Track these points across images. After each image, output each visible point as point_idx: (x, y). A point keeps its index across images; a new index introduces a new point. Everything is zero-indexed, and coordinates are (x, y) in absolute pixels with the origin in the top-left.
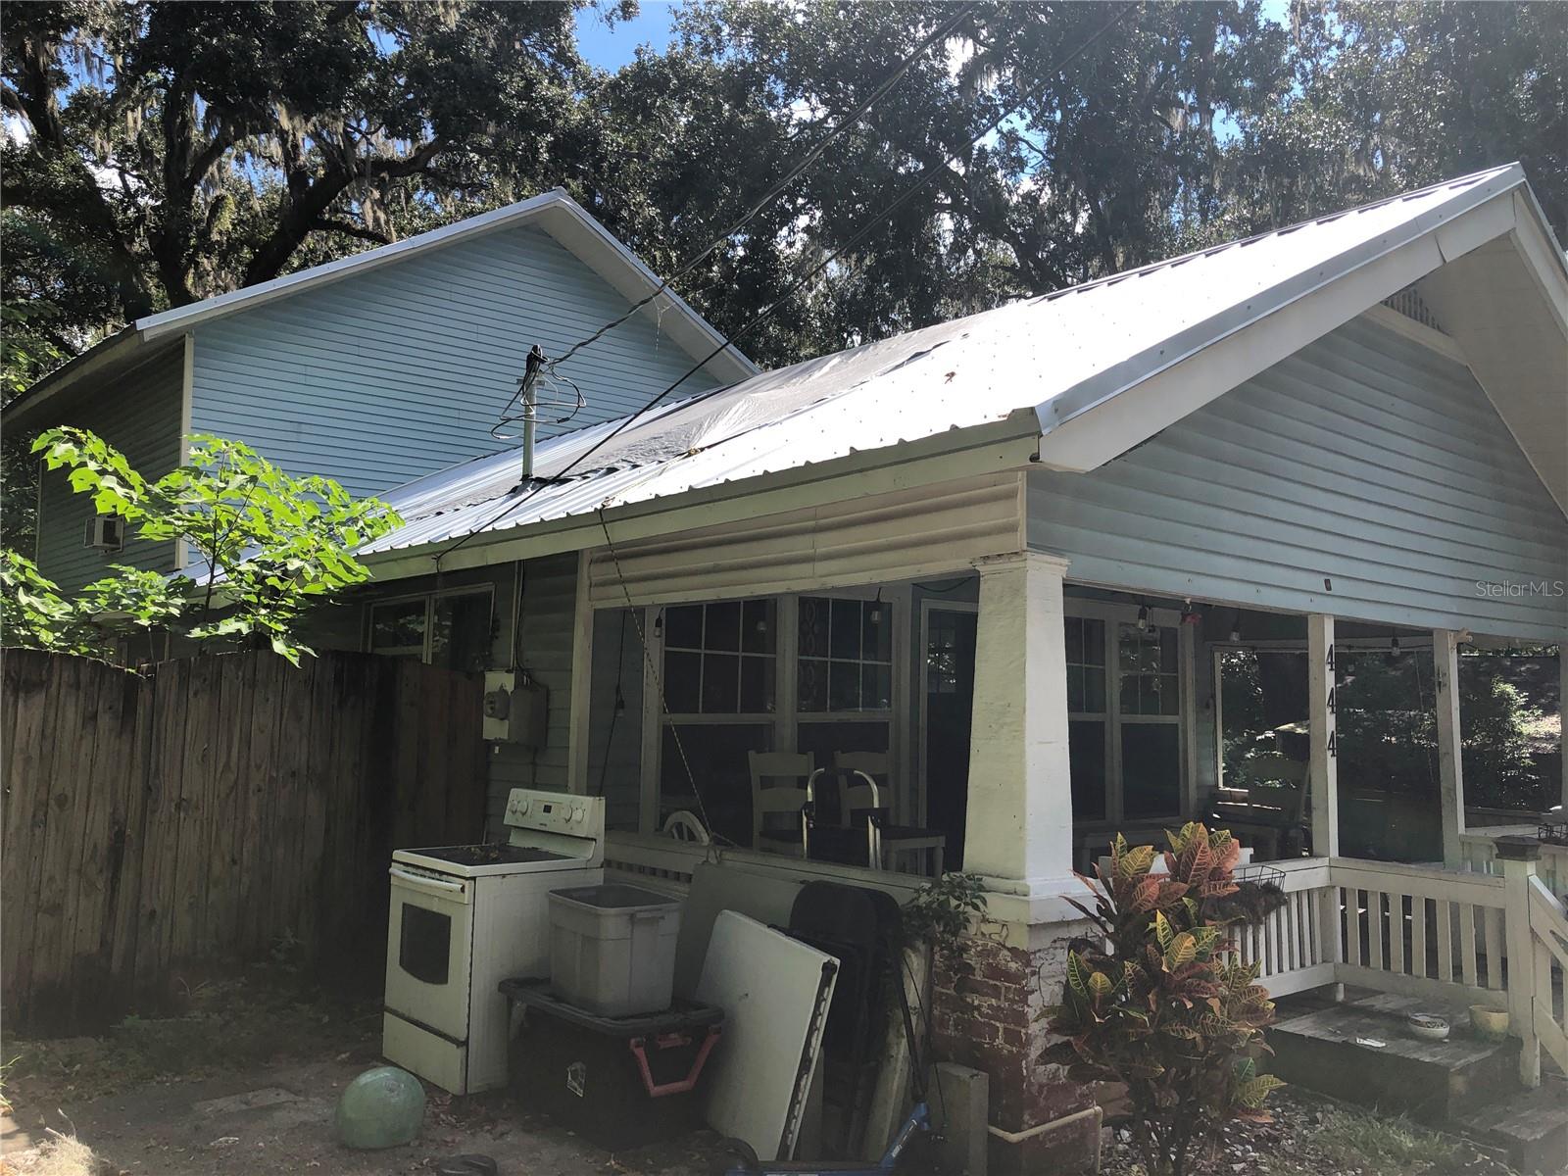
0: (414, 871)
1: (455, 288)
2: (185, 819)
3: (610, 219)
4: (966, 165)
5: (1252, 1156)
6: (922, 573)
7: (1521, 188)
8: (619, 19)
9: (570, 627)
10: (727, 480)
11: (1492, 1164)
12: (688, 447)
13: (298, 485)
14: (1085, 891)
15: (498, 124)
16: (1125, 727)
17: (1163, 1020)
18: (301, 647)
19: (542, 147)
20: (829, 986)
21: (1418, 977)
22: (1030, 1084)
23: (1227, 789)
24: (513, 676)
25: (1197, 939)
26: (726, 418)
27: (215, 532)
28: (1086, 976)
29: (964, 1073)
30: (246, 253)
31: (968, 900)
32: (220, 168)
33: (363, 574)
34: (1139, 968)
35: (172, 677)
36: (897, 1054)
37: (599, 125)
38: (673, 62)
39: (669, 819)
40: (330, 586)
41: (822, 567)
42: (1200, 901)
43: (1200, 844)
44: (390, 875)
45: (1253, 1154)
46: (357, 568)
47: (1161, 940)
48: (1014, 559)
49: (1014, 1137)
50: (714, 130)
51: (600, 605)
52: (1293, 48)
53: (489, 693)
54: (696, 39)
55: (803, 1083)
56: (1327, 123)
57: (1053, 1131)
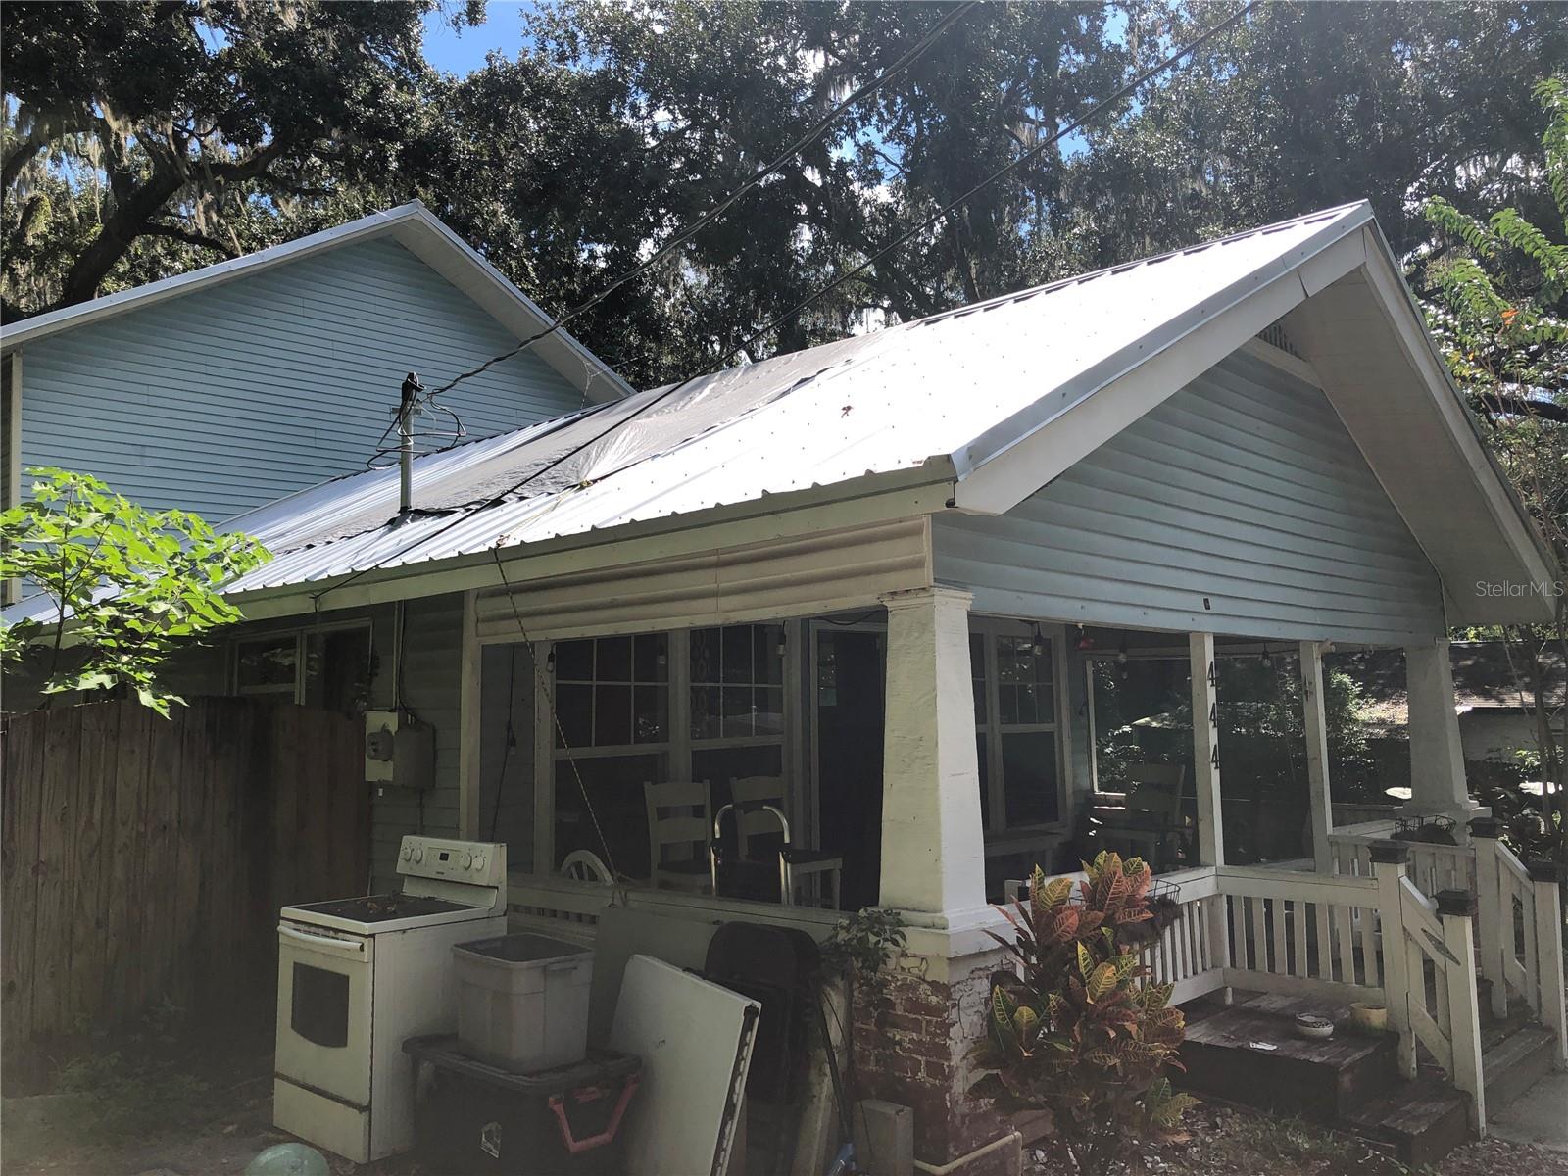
0: (306, 928)
1: (307, 303)
2: (43, 885)
3: (463, 228)
4: (823, 177)
5: (1162, 1168)
6: (830, 608)
7: (1371, 224)
8: (464, 24)
9: (457, 665)
10: (633, 521)
11: (1383, 1159)
12: (578, 478)
13: (157, 520)
14: (1003, 921)
15: (344, 131)
16: (1005, 737)
17: (1085, 1048)
18: (171, 697)
19: (391, 155)
20: (751, 1030)
21: (1302, 978)
22: (954, 1116)
23: (1102, 793)
24: (396, 715)
25: (1117, 967)
26: (615, 447)
27: (63, 571)
28: (1011, 1011)
29: (890, 1110)
30: (66, 260)
31: (887, 935)
32: (33, 168)
33: (234, 614)
34: (1063, 999)
35: (26, 733)
36: (821, 1093)
37: (450, 132)
38: (526, 69)
39: (567, 858)
40: (197, 627)
41: (726, 602)
42: (1116, 929)
43: (1115, 873)
44: (278, 933)
45: (1162, 1165)
46: (228, 608)
47: (1082, 970)
48: (922, 594)
49: (941, 1170)
50: (575, 141)
51: (491, 641)
52: (1131, 68)
53: (372, 734)
54: (551, 45)
55: (727, 1131)
56: (1168, 143)
57: (976, 1160)
